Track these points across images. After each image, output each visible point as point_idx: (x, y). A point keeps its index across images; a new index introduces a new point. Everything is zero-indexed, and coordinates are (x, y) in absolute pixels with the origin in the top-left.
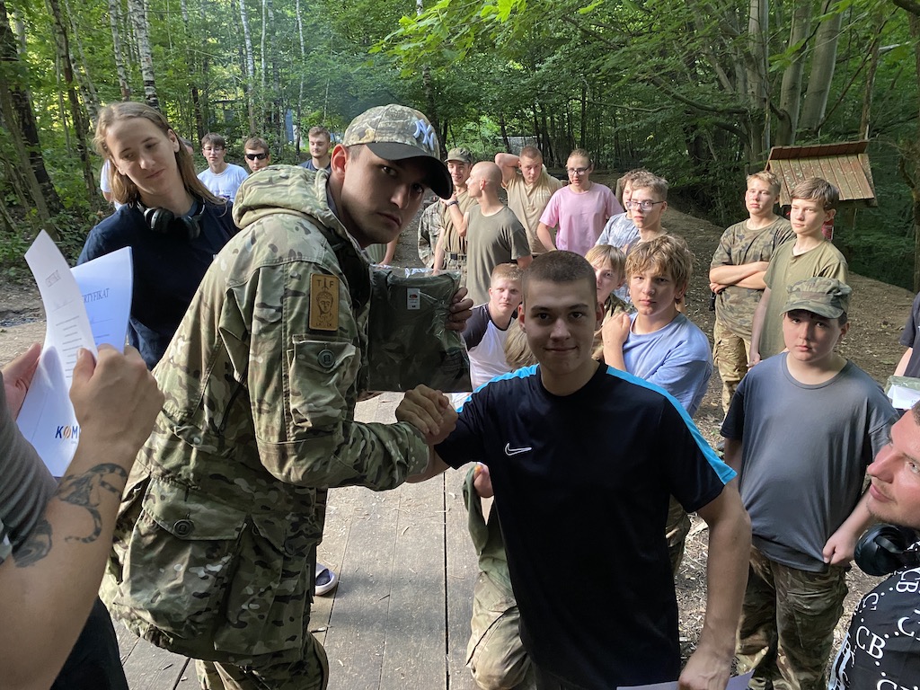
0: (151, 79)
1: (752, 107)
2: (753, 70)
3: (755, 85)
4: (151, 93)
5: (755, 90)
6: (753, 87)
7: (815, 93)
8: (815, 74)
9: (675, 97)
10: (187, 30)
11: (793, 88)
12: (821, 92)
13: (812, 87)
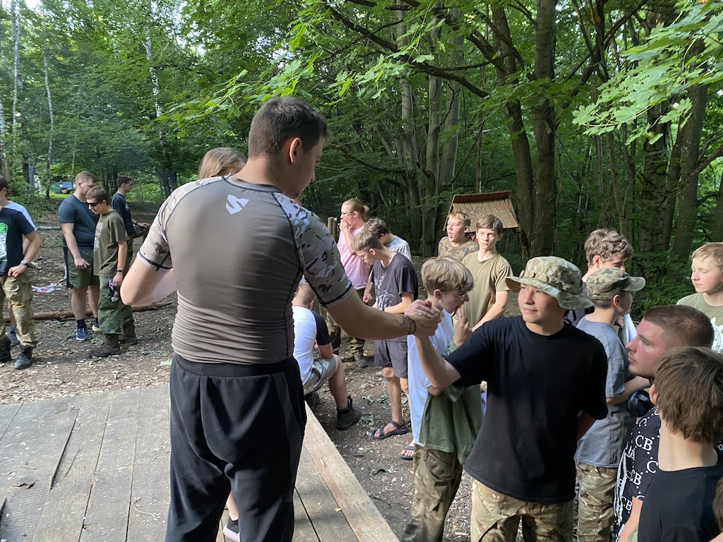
1: (409, 168)
2: (407, 144)
3: (409, 154)
5: (409, 157)
6: (408, 154)
7: (448, 159)
8: (447, 147)
9: (358, 161)
11: (434, 156)
12: (451, 160)
13: (446, 155)
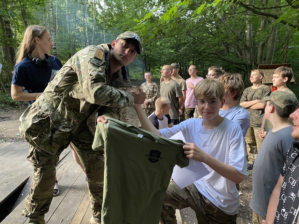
0: (55, 47)
1: (248, 63)
2: (248, 51)
3: (249, 56)
4: (54, 51)
7: (269, 59)
10: (69, 37)
11: (261, 57)
